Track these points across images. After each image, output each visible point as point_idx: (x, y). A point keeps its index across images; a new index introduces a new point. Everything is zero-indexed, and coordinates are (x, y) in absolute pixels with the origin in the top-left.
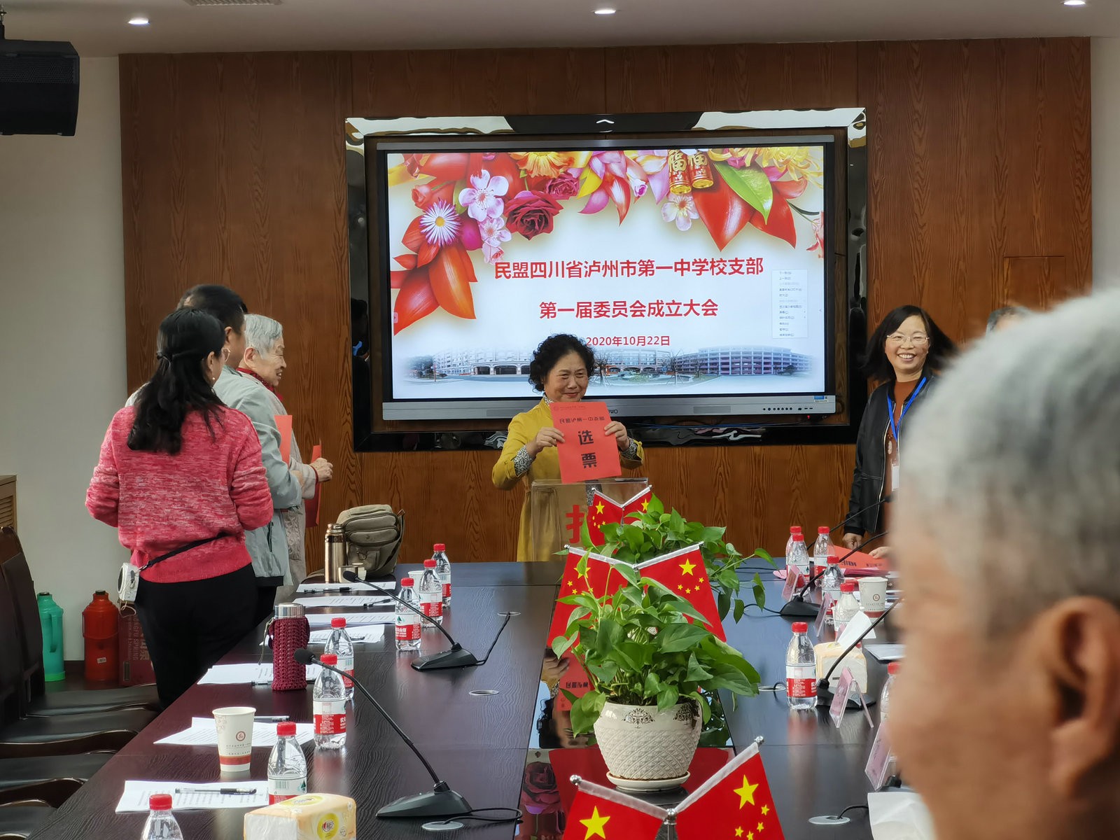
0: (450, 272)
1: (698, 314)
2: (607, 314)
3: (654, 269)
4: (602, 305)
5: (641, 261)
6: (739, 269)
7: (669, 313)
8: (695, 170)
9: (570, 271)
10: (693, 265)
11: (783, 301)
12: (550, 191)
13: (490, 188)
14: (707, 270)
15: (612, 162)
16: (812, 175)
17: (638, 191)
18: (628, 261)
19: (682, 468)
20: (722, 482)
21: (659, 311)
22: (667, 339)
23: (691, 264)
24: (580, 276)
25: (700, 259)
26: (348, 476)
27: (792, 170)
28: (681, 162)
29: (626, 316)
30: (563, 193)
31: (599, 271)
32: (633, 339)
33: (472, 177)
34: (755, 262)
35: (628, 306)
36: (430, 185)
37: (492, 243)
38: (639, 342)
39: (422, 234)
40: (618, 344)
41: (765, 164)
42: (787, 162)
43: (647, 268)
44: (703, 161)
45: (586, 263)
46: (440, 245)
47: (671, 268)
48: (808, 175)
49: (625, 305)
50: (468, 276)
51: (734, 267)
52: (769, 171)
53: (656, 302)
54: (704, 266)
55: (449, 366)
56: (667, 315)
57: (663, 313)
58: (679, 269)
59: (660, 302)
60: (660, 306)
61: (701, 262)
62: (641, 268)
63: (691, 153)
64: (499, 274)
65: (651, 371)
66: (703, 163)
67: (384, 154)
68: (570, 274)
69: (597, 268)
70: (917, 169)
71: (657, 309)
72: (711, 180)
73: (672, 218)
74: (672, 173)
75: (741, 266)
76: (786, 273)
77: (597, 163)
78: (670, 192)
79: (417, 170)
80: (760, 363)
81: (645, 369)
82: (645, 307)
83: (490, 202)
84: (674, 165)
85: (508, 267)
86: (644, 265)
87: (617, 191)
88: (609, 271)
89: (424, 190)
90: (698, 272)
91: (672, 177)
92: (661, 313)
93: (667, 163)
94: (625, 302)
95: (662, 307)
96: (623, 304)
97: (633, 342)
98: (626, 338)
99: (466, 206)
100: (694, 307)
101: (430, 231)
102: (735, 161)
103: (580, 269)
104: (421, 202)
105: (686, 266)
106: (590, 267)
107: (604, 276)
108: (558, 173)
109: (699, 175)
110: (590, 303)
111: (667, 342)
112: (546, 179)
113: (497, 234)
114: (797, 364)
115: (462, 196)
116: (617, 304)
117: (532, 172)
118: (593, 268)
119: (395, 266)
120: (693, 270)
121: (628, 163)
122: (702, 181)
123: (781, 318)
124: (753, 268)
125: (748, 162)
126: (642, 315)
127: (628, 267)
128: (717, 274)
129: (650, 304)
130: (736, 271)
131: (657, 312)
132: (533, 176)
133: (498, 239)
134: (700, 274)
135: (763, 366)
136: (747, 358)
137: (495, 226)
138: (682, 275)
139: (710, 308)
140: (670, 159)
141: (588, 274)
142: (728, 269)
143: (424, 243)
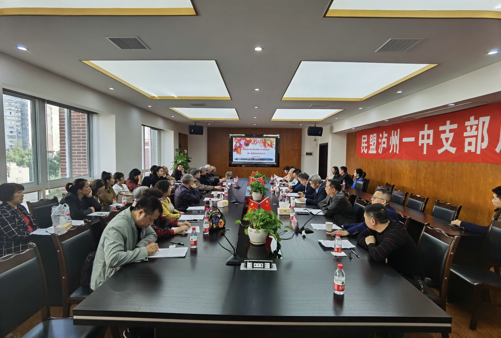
0: (239, 149)
10: (263, 149)
11: (271, 153)
13: (243, 141)
15: (255, 139)
16: (274, 141)
19: (261, 169)
20: (265, 171)
22: (260, 156)
27: (272, 141)
30: (250, 142)
33: (241, 140)
34: (269, 149)
35: (256, 153)
37: (243, 147)
41: (270, 140)
43: (258, 150)
46: (238, 147)
50: (241, 150)
55: (238, 159)
58: (261, 150)
60: (259, 153)
63: (263, 138)
64: (244, 150)
65: (258, 160)
67: (233, 138)
68: (250, 150)
70: (284, 141)
73: (261, 145)
75: (267, 150)
76: (272, 150)
77: (253, 139)
79: (236, 139)
80: (269, 159)
83: (243, 143)
87: (255, 142)
89: (237, 141)
91: (261, 141)
93: (260, 139)
108: (250, 140)
112: (248, 141)
114: (272, 159)
115: (240, 142)
118: (253, 149)
119: (233, 149)
122: (264, 141)
125: (268, 140)
127: (256, 149)
128: (265, 150)
137: (243, 145)
139: (264, 154)
143: (236, 146)
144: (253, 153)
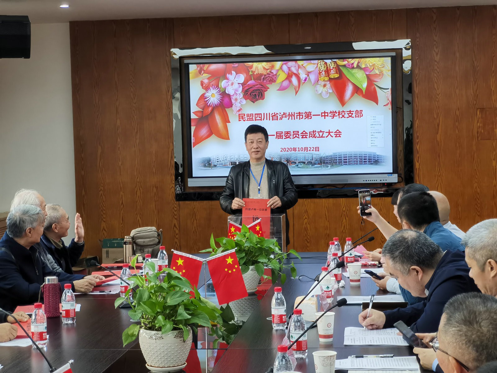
0: (218, 118)
1: (332, 137)
2: (290, 137)
3: (312, 116)
4: (288, 133)
5: (306, 112)
6: (352, 115)
7: (319, 136)
8: (330, 70)
9: (272, 117)
10: (330, 114)
11: (373, 130)
12: (263, 81)
13: (236, 79)
14: (337, 116)
15: (292, 67)
16: (385, 71)
17: (304, 80)
18: (299, 112)
19: (326, 209)
20: (345, 214)
21: (314, 135)
22: (318, 148)
23: (329, 113)
24: (277, 120)
25: (333, 111)
26: (173, 212)
27: (376, 69)
28: (324, 66)
29: (299, 138)
30: (269, 81)
31: (286, 117)
32: (302, 149)
33: (227, 75)
34: (359, 112)
35: (299, 134)
36: (209, 78)
37: (237, 105)
38: (305, 150)
39: (205, 101)
40: (295, 151)
41: (363, 66)
42: (374, 65)
43: (308, 115)
44: (334, 65)
45: (280, 113)
46: (213, 106)
47: (320, 115)
48: (383, 71)
49: (298, 133)
50: (226, 120)
51: (349, 114)
52: (365, 69)
53: (313, 131)
54: (335, 114)
55: (218, 162)
56: (318, 137)
57: (316, 136)
58: (323, 116)
59: (314, 131)
60: (315, 133)
61: (333, 112)
62: (305, 116)
63: (328, 61)
64: (240, 119)
65: (311, 163)
66: (334, 66)
67: (188, 64)
68: (273, 119)
69: (285, 116)
70: (436, 67)
71: (313, 134)
72: (338, 74)
73: (320, 92)
74: (320, 71)
75: (352, 114)
76: (373, 117)
77: (285, 67)
78: (319, 80)
79: (203, 72)
80: (362, 159)
81: (308, 163)
82: (307, 134)
83: (236, 86)
84: (320, 67)
85: (244, 116)
86: (307, 114)
87: (294, 80)
88: (290, 117)
89: (206, 81)
90: (332, 117)
91: (320, 73)
92: (315, 136)
93: (317, 66)
94: (298, 131)
95: (316, 133)
96: (297, 132)
97: (302, 150)
98: (299, 148)
99: (225, 88)
100: (330, 133)
101: (208, 100)
102: (349, 65)
103: (277, 116)
104: (205, 87)
105: (326, 114)
106: (282, 115)
107: (288, 119)
108: (267, 72)
109: (332, 72)
110: (282, 132)
111: (318, 150)
112: (261, 75)
113: (239, 101)
114: (379, 160)
115: (223, 84)
116: (294, 132)
117: (255, 72)
118: (283, 116)
119: (193, 116)
120: (330, 116)
121: (299, 67)
122: (334, 75)
123: (371, 138)
124: (358, 115)
125: (355, 65)
126: (306, 137)
127: (300, 115)
128: (341, 118)
129: (310, 132)
130: (351, 116)
131: (313, 136)
132: (255, 74)
133: (240, 103)
134: (333, 118)
135: (363, 160)
136: (356, 157)
137: (238, 97)
138: (325, 118)
139: (338, 134)
140: (319, 64)
141: (281, 119)
142: (346, 115)
143: (206, 106)
144: (287, 135)
